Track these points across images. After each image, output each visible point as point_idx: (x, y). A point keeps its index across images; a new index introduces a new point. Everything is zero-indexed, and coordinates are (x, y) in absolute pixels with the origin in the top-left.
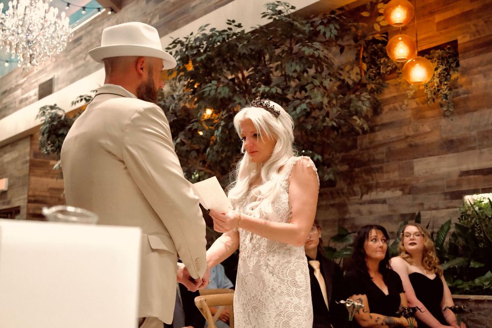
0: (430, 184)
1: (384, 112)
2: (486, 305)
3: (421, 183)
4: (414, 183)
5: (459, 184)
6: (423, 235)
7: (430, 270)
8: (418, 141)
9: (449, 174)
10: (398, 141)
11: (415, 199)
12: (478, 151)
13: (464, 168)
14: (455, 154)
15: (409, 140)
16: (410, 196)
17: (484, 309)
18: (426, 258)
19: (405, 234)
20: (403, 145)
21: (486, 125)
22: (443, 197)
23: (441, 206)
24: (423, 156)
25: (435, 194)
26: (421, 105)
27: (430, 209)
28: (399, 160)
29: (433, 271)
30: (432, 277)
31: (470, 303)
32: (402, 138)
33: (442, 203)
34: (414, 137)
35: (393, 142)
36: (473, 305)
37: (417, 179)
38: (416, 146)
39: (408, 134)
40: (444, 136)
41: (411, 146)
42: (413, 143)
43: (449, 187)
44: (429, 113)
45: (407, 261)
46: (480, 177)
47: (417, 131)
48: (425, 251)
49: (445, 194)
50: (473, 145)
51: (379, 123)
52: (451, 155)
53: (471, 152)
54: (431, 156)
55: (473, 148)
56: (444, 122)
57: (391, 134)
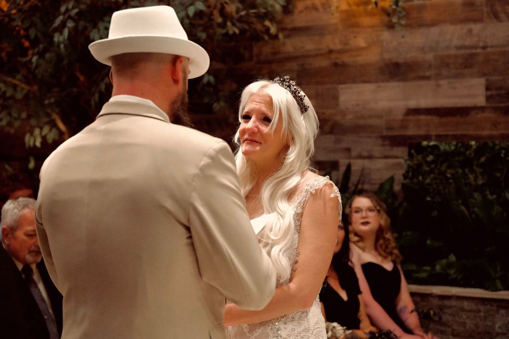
0: (361, 122)
1: (297, 11)
2: (453, 303)
3: (349, 119)
4: (338, 118)
5: (404, 126)
6: (379, 211)
7: (385, 258)
8: (346, 59)
9: (390, 111)
10: (316, 56)
11: (338, 141)
12: (432, 82)
13: (413, 104)
14: (401, 84)
15: (333, 56)
16: (332, 138)
17: (450, 307)
18: (381, 241)
19: (354, 210)
20: (324, 63)
21: (448, 47)
22: (380, 141)
23: (377, 154)
24: (354, 82)
25: (369, 137)
26: (354, 8)
27: (360, 157)
28: (318, 83)
29: (389, 258)
30: (388, 266)
31: (431, 299)
32: (323, 52)
33: (377, 150)
34: (341, 52)
35: (308, 56)
36: (435, 302)
37: (344, 114)
38: (344, 66)
39: (332, 47)
40: (387, 56)
41: (336, 65)
42: (338, 61)
43: (389, 128)
44: (366, 21)
45: (359, 247)
46: (435, 119)
47: (346, 44)
48: (380, 233)
49: (384, 138)
50: (428, 74)
51: (289, 26)
52: (395, 84)
53: (423, 83)
54: (364, 82)
55: (428, 78)
56: (386, 35)
57: (307, 44)
